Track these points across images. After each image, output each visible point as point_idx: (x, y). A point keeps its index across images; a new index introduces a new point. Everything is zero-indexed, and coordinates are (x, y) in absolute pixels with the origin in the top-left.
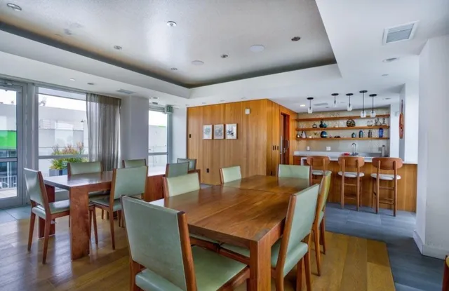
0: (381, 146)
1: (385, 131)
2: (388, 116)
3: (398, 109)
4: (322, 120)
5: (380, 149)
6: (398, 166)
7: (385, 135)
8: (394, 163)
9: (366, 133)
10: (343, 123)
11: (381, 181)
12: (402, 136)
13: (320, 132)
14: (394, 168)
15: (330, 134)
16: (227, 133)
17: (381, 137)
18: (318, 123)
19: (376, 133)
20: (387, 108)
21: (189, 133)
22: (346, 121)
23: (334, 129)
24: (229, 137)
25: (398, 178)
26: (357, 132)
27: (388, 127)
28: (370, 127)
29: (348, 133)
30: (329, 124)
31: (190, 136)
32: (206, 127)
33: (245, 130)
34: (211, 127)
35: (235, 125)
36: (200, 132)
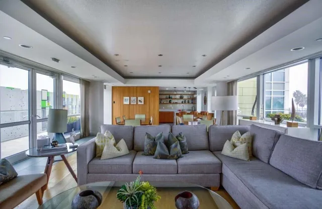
1: (194, 100)
2: (196, 94)
4: (170, 94)
5: (192, 108)
7: (194, 102)
9: (187, 101)
10: (178, 97)
13: (169, 100)
14: (207, 114)
15: (173, 101)
16: (138, 101)
17: (192, 103)
18: (168, 96)
19: (191, 101)
21: (114, 100)
22: (179, 96)
23: (175, 99)
24: (139, 103)
26: (183, 100)
28: (188, 99)
29: (180, 101)
30: (173, 97)
31: (114, 102)
32: (125, 98)
33: (148, 100)
34: (129, 98)
35: (143, 98)
36: (121, 100)
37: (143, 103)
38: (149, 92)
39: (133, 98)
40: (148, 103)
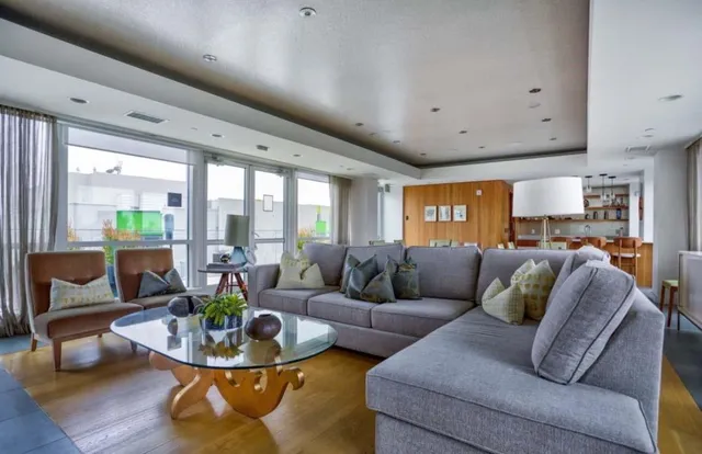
0: (618, 228)
1: (623, 212)
2: (627, 196)
3: (638, 189)
5: (618, 232)
6: (638, 244)
7: (623, 217)
8: (634, 242)
9: (601, 214)
11: (623, 258)
12: (641, 218)
14: (634, 246)
16: (455, 215)
17: (619, 219)
19: (613, 214)
20: (626, 187)
21: (407, 214)
24: (457, 219)
25: (638, 255)
26: (590, 213)
27: (627, 208)
28: (605, 207)
31: (407, 218)
32: (428, 208)
33: (475, 211)
34: (435, 208)
35: (464, 207)
36: (421, 214)
37: (465, 219)
38: (479, 193)
39: (443, 209)
40: (475, 219)
